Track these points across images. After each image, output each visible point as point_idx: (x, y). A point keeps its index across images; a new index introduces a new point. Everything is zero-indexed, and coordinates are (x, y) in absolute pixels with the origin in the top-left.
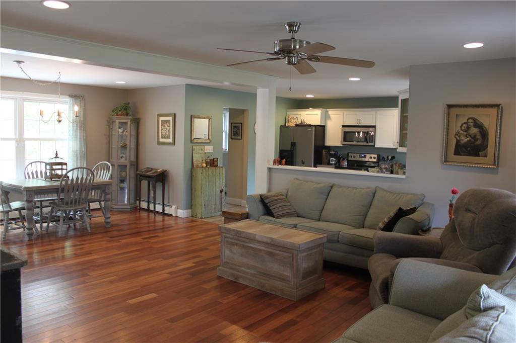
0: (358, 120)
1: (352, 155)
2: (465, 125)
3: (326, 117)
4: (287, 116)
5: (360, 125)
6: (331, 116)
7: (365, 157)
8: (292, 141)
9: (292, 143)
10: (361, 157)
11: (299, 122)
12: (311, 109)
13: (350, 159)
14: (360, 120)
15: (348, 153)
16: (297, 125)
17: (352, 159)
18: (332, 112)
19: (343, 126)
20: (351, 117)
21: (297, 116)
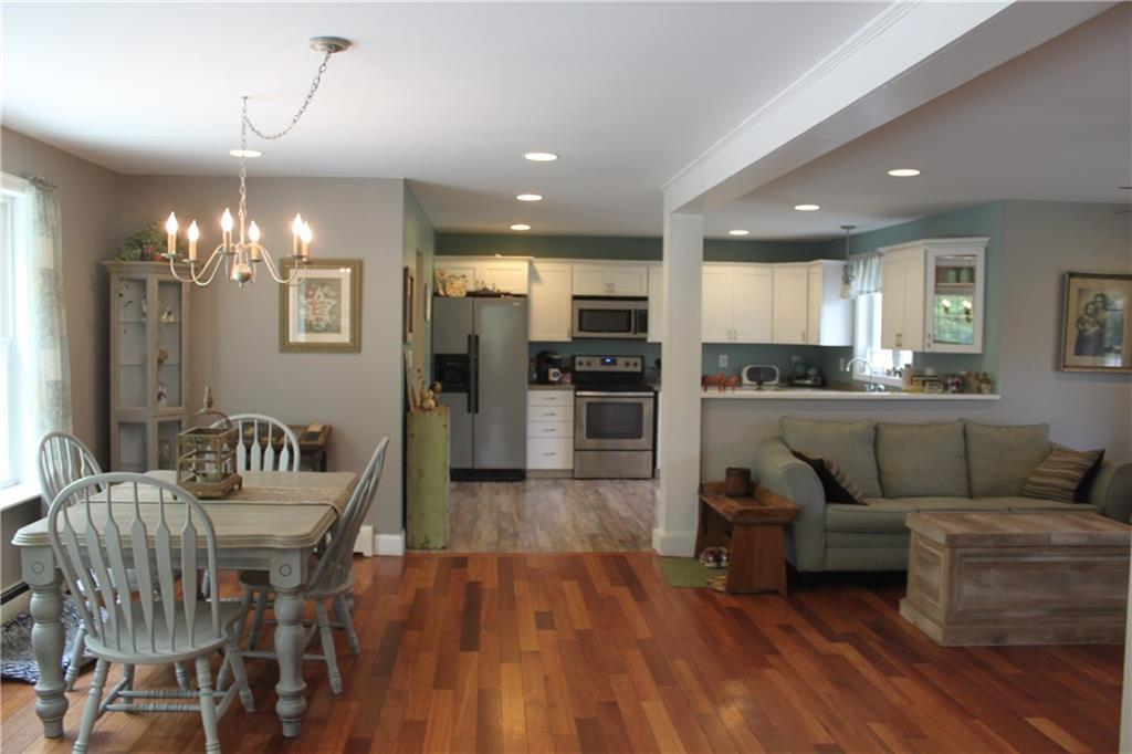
0: (608, 285)
1: (584, 360)
2: (1091, 307)
3: (533, 276)
4: (437, 272)
5: (612, 295)
6: (541, 274)
7: (614, 363)
8: (470, 332)
9: (469, 336)
10: (603, 363)
11: (471, 288)
12: (498, 256)
13: (578, 368)
14: (613, 285)
15: (573, 358)
16: (470, 294)
17: (584, 368)
18: (545, 267)
19: (576, 298)
20: (595, 278)
21: (464, 272)
